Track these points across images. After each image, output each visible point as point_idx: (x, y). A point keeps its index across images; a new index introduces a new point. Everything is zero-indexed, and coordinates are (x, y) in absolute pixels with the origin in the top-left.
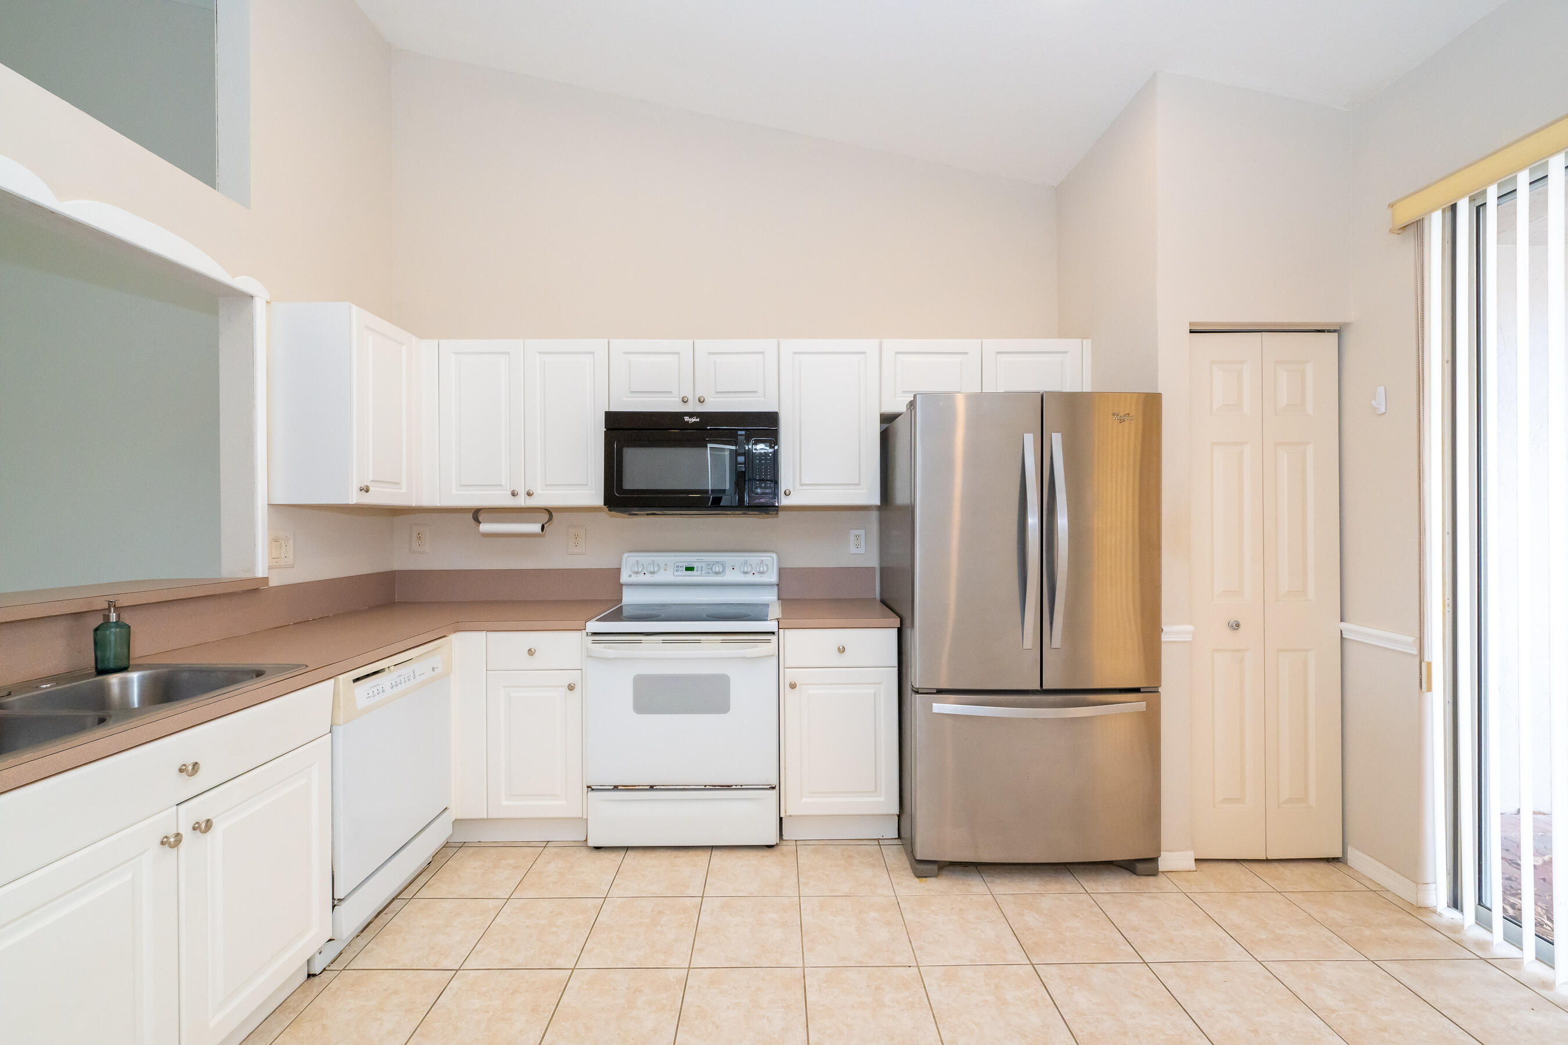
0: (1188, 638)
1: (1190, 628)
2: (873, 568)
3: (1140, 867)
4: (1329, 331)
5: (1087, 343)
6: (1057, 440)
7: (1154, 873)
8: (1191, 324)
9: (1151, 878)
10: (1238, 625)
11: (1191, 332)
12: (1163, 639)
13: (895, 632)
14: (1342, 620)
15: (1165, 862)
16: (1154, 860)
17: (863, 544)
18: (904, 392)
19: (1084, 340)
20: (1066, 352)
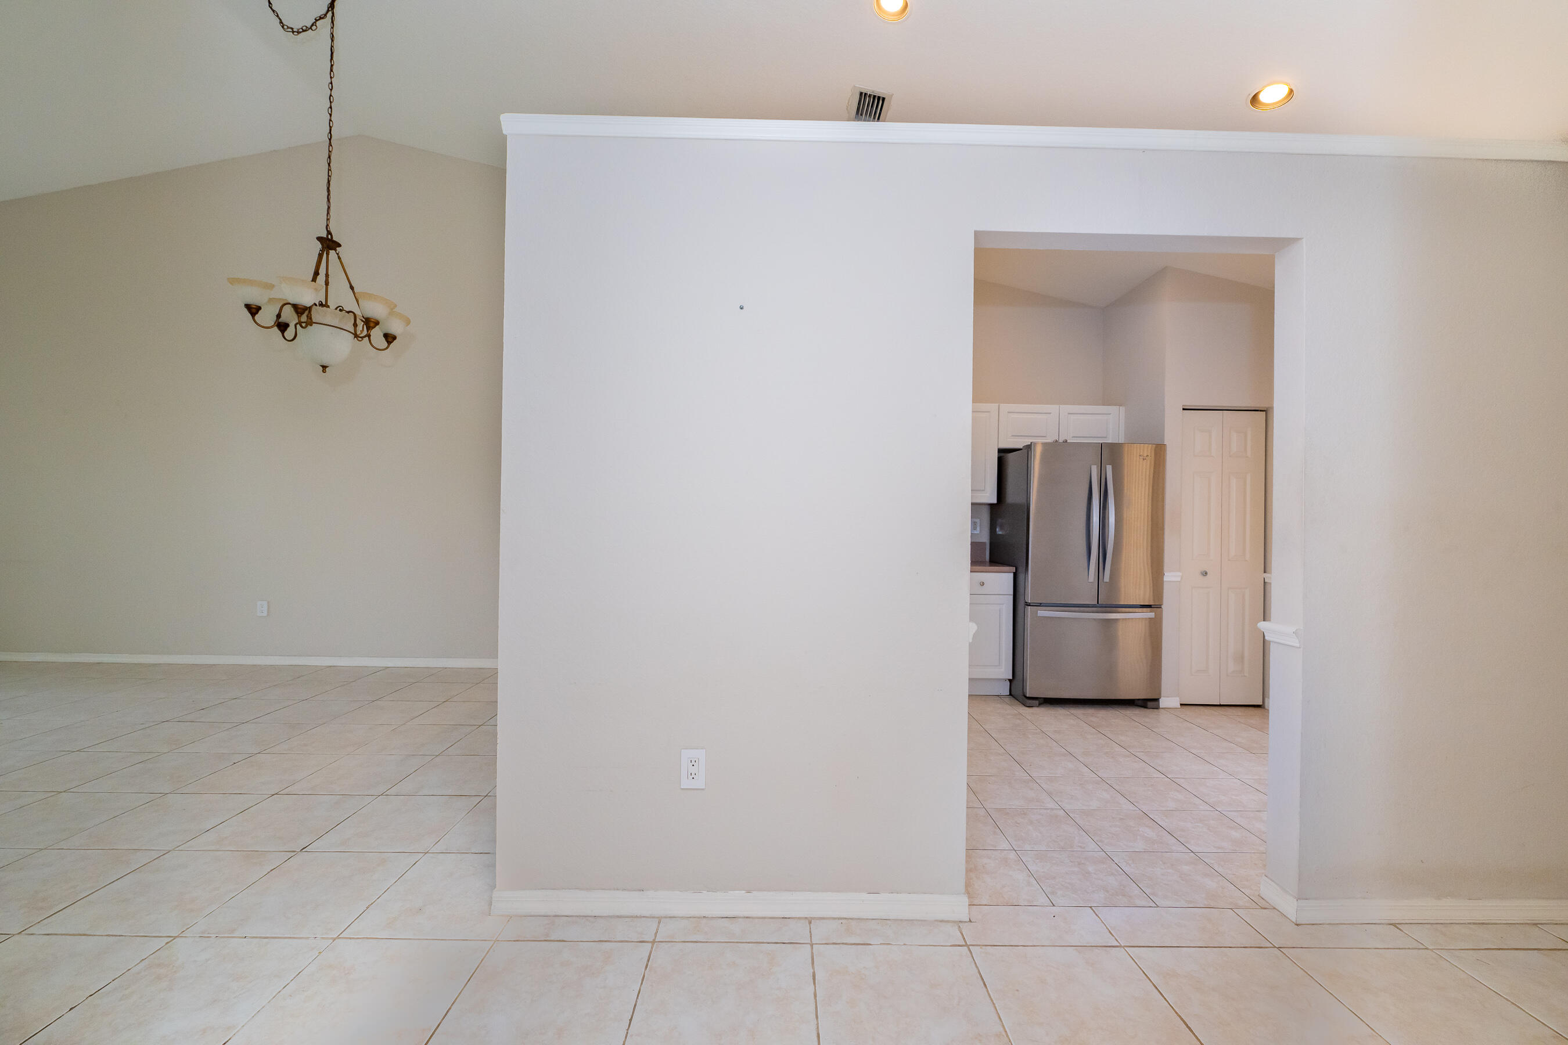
0: (1179, 579)
1: (1180, 574)
2: (984, 543)
3: (1150, 704)
4: (1261, 411)
5: (1122, 409)
6: (1109, 468)
7: (1158, 708)
8: (1183, 406)
9: (1155, 710)
10: (1206, 573)
11: (1184, 409)
12: (1164, 580)
13: (1012, 575)
14: (1265, 572)
15: (1163, 702)
16: (1157, 700)
17: (978, 529)
18: (1013, 436)
19: (1121, 407)
20: (1110, 414)
